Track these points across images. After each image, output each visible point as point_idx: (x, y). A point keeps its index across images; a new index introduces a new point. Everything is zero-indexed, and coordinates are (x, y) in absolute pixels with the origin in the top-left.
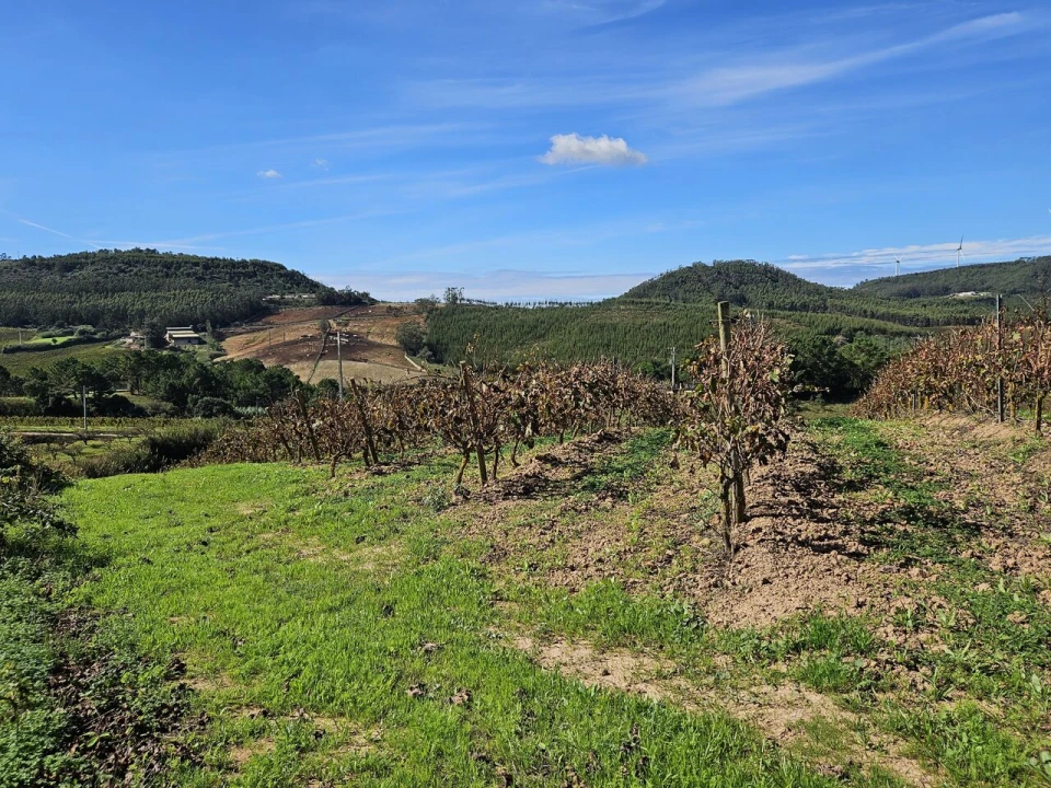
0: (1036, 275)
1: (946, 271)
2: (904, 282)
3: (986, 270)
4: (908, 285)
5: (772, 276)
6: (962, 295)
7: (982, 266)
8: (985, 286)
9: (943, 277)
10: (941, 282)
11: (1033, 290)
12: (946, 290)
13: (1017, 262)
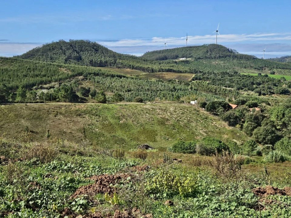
0: (207, 52)
1: (178, 49)
2: (163, 53)
3: (192, 49)
4: (163, 54)
5: (96, 48)
6: (181, 59)
7: (191, 47)
8: (190, 56)
9: (176, 51)
10: (175, 54)
11: (206, 58)
12: (177, 57)
13: (202, 46)
